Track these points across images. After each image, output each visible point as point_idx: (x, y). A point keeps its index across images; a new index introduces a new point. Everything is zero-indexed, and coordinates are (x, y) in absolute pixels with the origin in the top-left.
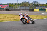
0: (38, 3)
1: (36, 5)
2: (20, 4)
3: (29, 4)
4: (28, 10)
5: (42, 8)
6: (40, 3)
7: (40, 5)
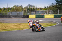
0: (34, 6)
1: (31, 10)
2: (11, 8)
3: (23, 8)
4: (21, 17)
5: (39, 14)
6: (37, 7)
7: (37, 9)
